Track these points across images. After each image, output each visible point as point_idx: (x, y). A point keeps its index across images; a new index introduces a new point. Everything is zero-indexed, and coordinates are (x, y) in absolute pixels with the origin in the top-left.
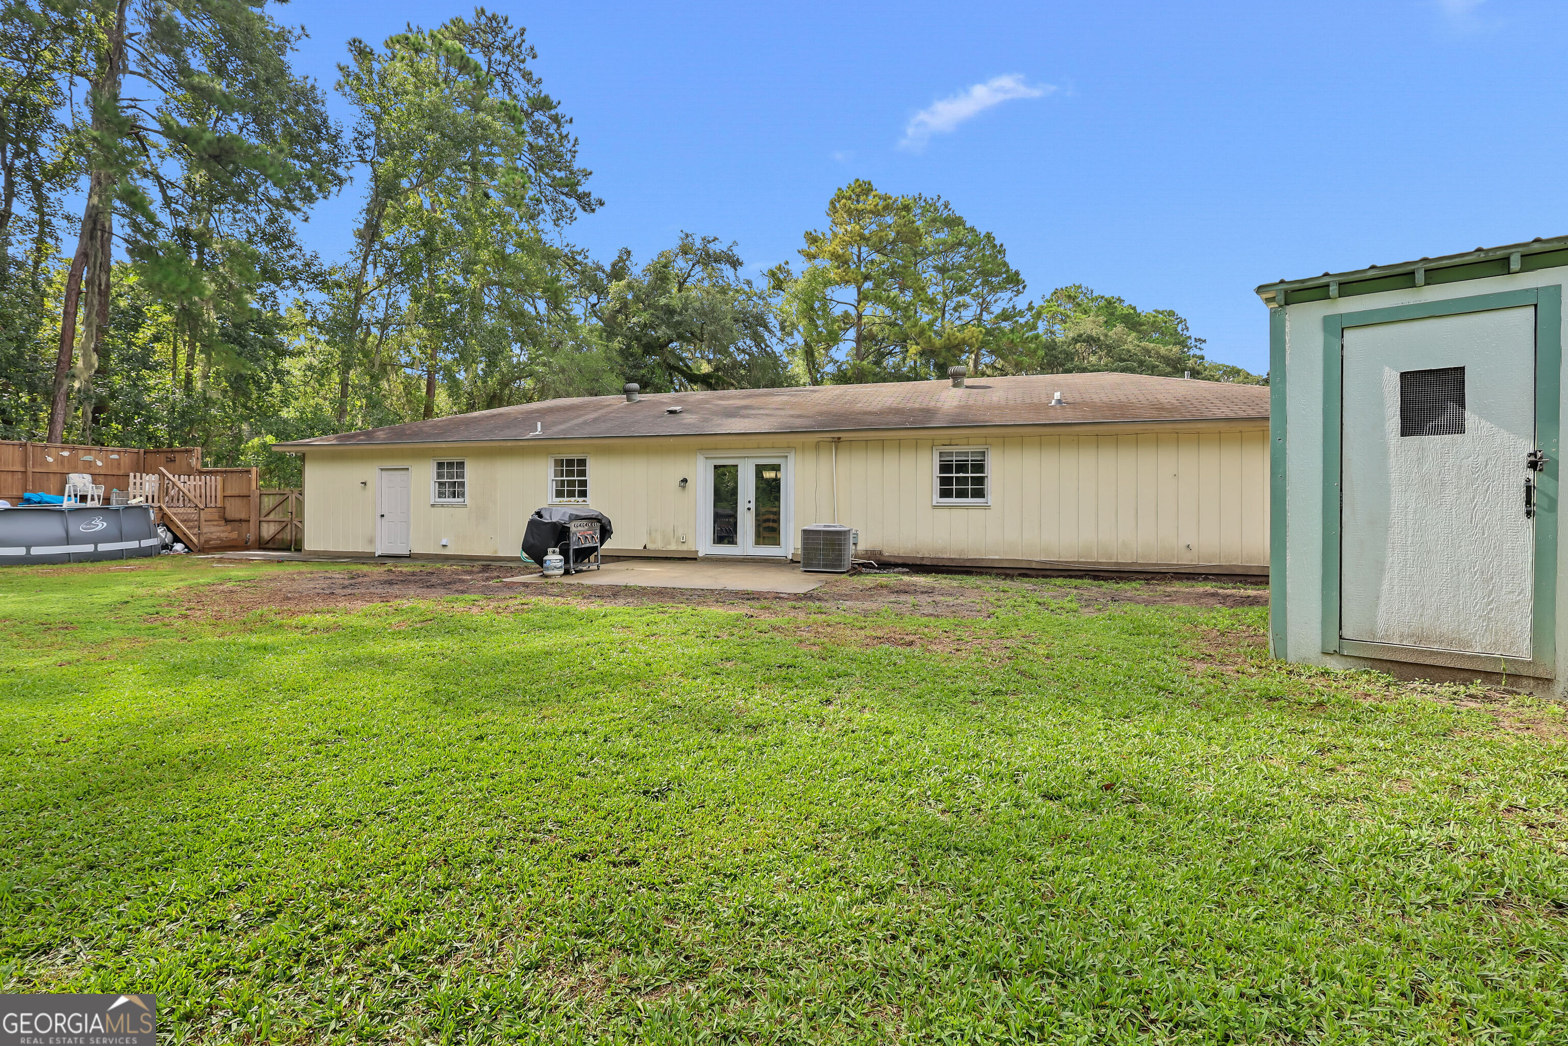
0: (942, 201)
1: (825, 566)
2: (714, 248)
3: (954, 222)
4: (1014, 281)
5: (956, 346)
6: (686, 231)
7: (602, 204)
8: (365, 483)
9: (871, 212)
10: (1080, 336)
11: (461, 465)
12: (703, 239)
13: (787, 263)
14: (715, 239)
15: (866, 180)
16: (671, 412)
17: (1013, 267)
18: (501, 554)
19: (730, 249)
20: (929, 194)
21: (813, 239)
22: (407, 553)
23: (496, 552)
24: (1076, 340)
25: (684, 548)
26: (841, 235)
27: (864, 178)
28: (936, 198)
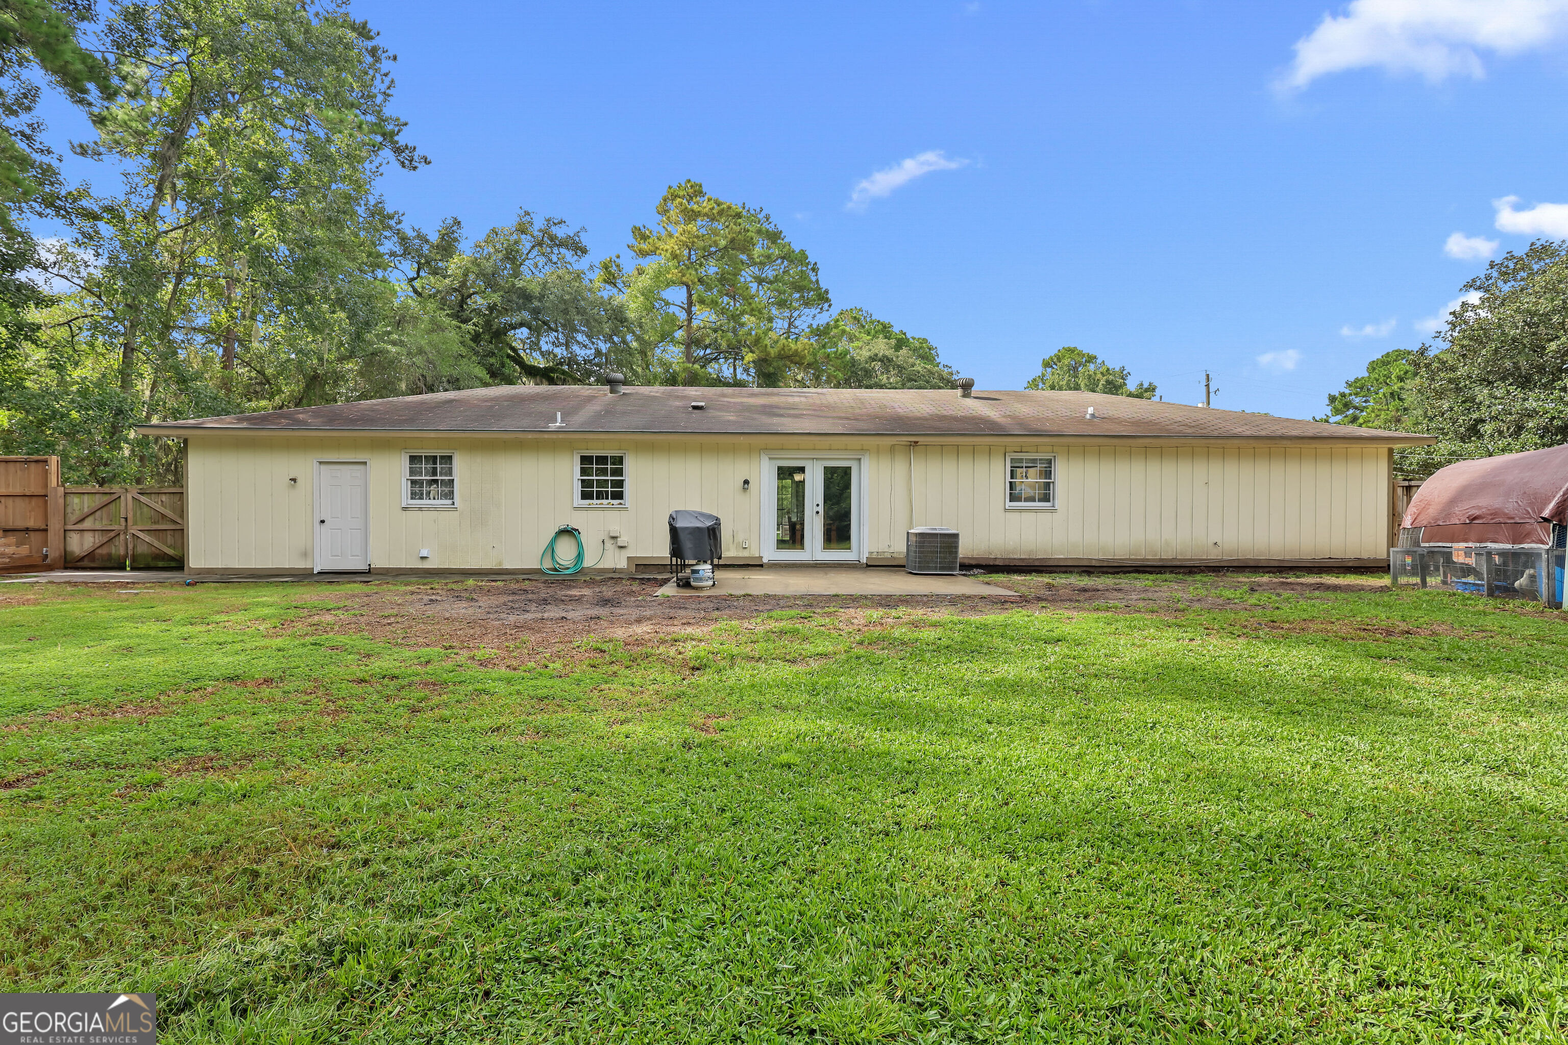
0: (763, 214)
1: (942, 569)
2: (560, 232)
3: (774, 237)
4: (823, 298)
5: (788, 357)
6: (526, 208)
7: (427, 162)
8: (294, 480)
9: (706, 215)
10: (876, 355)
11: (449, 459)
12: (548, 220)
13: (618, 257)
14: (562, 222)
15: (698, 182)
16: (695, 408)
17: (824, 285)
18: (507, 565)
19: (577, 234)
20: (752, 205)
21: (641, 234)
22: (363, 567)
23: (500, 564)
24: (873, 358)
25: (745, 554)
26: (677, 235)
27: (695, 180)
28: (758, 210)
